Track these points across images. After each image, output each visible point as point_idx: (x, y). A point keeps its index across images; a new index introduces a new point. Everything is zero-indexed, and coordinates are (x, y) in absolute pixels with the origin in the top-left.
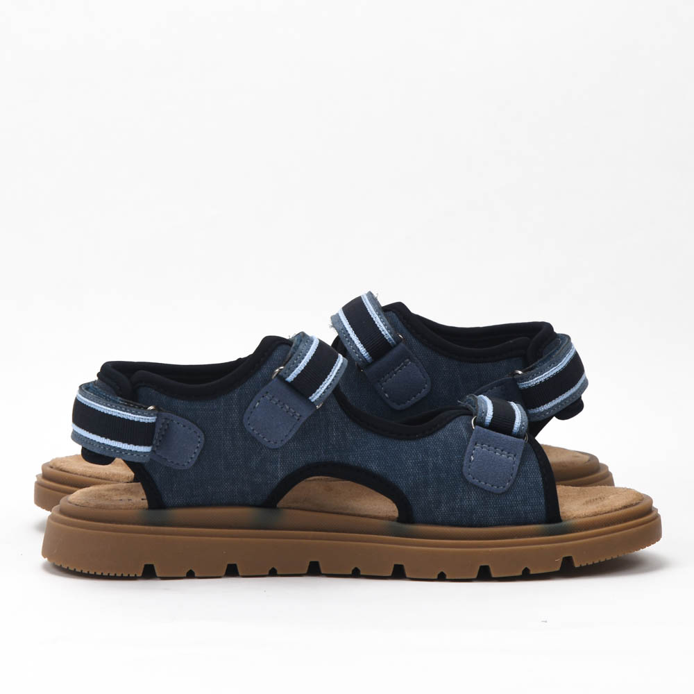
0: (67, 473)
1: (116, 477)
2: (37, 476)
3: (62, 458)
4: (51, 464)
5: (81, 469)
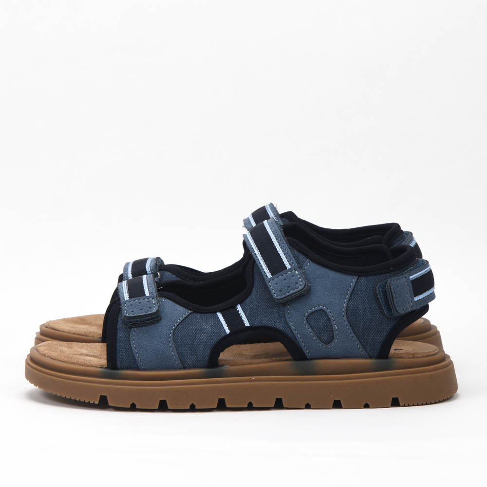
0: (57, 331)
1: (91, 334)
2: (36, 333)
3: (54, 321)
4: (46, 325)
5: (67, 328)
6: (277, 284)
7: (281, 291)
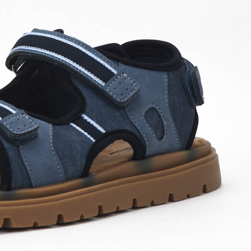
6: (115, 88)
7: (122, 95)
